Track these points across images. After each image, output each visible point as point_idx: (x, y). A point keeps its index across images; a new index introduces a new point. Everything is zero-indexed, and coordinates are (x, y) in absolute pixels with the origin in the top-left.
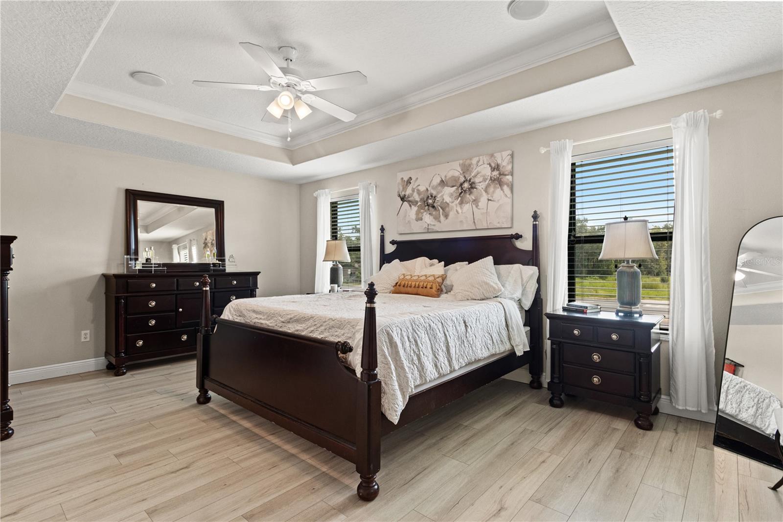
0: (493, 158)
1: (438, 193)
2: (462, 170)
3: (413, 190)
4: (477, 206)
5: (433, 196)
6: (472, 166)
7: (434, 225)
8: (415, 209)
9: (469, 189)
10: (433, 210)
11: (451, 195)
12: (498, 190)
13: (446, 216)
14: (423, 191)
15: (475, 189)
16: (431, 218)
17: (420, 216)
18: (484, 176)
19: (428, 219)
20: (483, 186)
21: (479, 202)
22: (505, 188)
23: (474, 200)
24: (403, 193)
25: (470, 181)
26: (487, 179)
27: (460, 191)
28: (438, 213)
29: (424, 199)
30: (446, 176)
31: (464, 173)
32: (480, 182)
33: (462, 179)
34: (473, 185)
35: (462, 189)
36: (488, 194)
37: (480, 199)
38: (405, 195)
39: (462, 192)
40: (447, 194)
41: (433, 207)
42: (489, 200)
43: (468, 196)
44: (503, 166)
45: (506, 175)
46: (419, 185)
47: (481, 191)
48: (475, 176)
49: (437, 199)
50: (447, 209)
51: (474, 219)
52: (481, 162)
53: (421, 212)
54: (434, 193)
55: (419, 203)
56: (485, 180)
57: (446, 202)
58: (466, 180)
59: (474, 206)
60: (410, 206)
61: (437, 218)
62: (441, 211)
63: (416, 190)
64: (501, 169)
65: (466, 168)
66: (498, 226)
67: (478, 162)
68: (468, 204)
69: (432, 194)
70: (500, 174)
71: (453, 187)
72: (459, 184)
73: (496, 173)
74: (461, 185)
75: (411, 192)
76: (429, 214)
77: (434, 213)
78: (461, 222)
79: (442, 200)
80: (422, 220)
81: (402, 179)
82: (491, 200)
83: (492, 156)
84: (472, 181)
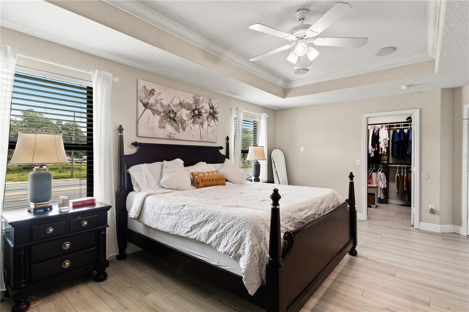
0: (210, 102)
1: (178, 111)
2: (194, 101)
3: (157, 101)
4: (202, 127)
5: (174, 112)
6: (200, 101)
7: (175, 134)
8: (157, 118)
9: (198, 115)
10: (174, 122)
11: (187, 115)
12: (213, 121)
13: (184, 129)
14: (166, 105)
15: (201, 116)
16: (173, 128)
17: (163, 125)
18: (206, 110)
19: (169, 128)
20: (205, 116)
21: (204, 125)
22: (216, 120)
23: (201, 123)
24: (146, 100)
25: (199, 110)
26: (208, 112)
27: (193, 115)
28: (178, 125)
29: (166, 112)
30: (183, 101)
31: (195, 103)
32: (204, 113)
33: (194, 107)
34: (201, 114)
35: (194, 113)
36: (208, 121)
37: (204, 123)
38: (148, 103)
39: (194, 116)
40: (184, 114)
41: (174, 120)
42: (208, 125)
43: (198, 119)
44: (215, 108)
45: (216, 114)
46: (162, 99)
47: (204, 118)
48: (202, 108)
49: (177, 115)
50: (184, 124)
51: (201, 135)
52: (204, 101)
53: (163, 122)
54: (175, 110)
55: (162, 114)
56: (206, 112)
57: (184, 119)
58: (197, 109)
59: (201, 127)
60: (154, 114)
61: (177, 129)
62: (180, 125)
63: (159, 102)
64: (214, 109)
65: (197, 101)
66: (212, 141)
67: (203, 100)
68: (197, 125)
69: (173, 110)
70: (214, 112)
71: (188, 110)
72: (192, 109)
73: (211, 111)
74: (194, 110)
75: (154, 102)
76: (171, 125)
77: (175, 125)
78: (193, 135)
79: (180, 117)
80: (164, 128)
81: (145, 87)
82: (209, 125)
83: (210, 100)
84: (200, 110)
